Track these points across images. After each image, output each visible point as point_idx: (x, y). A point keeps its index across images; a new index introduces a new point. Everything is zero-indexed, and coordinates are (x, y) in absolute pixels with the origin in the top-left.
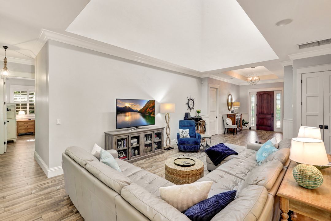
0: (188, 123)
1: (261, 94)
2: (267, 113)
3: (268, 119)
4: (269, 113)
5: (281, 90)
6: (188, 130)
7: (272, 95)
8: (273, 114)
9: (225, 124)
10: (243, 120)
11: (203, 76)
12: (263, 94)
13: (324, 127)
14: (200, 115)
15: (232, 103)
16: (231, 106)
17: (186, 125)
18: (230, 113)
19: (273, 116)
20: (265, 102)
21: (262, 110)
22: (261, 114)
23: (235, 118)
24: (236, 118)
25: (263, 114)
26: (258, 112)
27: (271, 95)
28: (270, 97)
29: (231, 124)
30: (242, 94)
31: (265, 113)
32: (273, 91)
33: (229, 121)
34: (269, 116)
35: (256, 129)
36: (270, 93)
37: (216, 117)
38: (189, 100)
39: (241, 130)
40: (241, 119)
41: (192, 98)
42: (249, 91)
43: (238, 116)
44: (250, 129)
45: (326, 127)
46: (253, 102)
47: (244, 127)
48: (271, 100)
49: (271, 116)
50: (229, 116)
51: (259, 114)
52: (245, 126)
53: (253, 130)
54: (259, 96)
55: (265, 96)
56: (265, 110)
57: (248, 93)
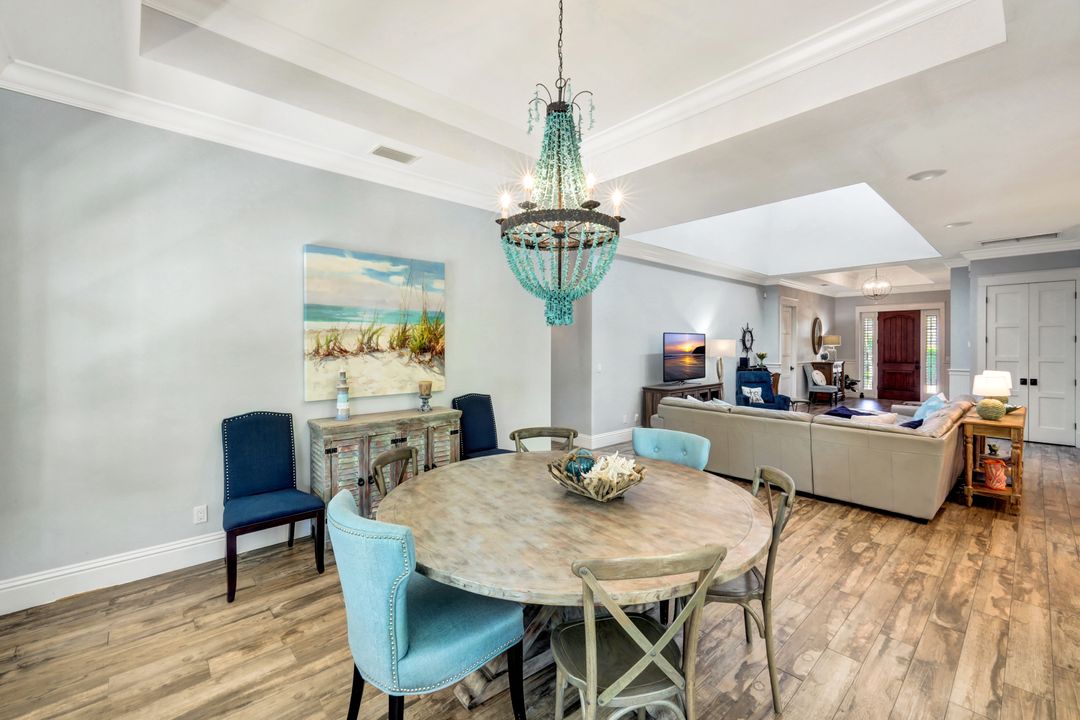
0: (756, 376)
1: (891, 318)
2: (903, 361)
3: (907, 375)
4: (908, 362)
5: (939, 309)
6: (759, 390)
7: (916, 319)
8: (918, 362)
9: (810, 384)
10: (847, 377)
11: (768, 283)
13: (1029, 382)
14: (765, 362)
15: (820, 337)
16: (820, 345)
17: (753, 380)
18: (818, 359)
19: (918, 368)
20: (898, 335)
21: (892, 355)
22: (890, 362)
23: (831, 370)
24: (834, 370)
25: (895, 362)
26: (882, 357)
27: (913, 320)
28: (911, 324)
29: (824, 383)
30: (842, 316)
31: (899, 359)
32: (919, 311)
33: (818, 377)
34: (909, 368)
35: (876, 397)
36: (911, 315)
37: (792, 369)
38: (745, 333)
39: (843, 398)
40: (842, 373)
41: (750, 329)
42: (859, 309)
43: (837, 367)
44: (862, 396)
45: (1034, 382)
46: (870, 332)
47: (848, 393)
48: (914, 331)
49: (914, 367)
50: (816, 366)
51: (885, 362)
52: (850, 390)
53: (869, 399)
54: (884, 320)
55: (899, 322)
56: (898, 353)
57: (857, 315)
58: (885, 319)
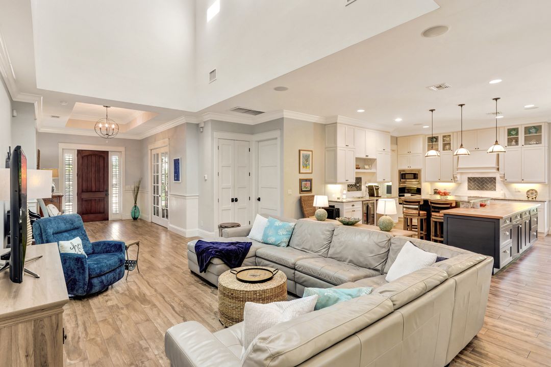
1: (86, 155)
2: (97, 190)
3: (99, 201)
4: (101, 190)
5: (121, 152)
7: (106, 157)
8: (107, 191)
12: (91, 155)
19: (107, 195)
20: (93, 170)
21: (88, 185)
22: (86, 191)
23: (60, 203)
25: (91, 191)
26: (81, 187)
27: (104, 158)
28: (102, 162)
31: (94, 189)
32: (108, 152)
34: (101, 195)
36: (103, 154)
42: (62, 146)
45: (236, 200)
48: (104, 167)
49: (104, 194)
51: (83, 192)
54: (83, 158)
55: (94, 158)
56: (93, 185)
57: (60, 151)
58: (83, 156)
